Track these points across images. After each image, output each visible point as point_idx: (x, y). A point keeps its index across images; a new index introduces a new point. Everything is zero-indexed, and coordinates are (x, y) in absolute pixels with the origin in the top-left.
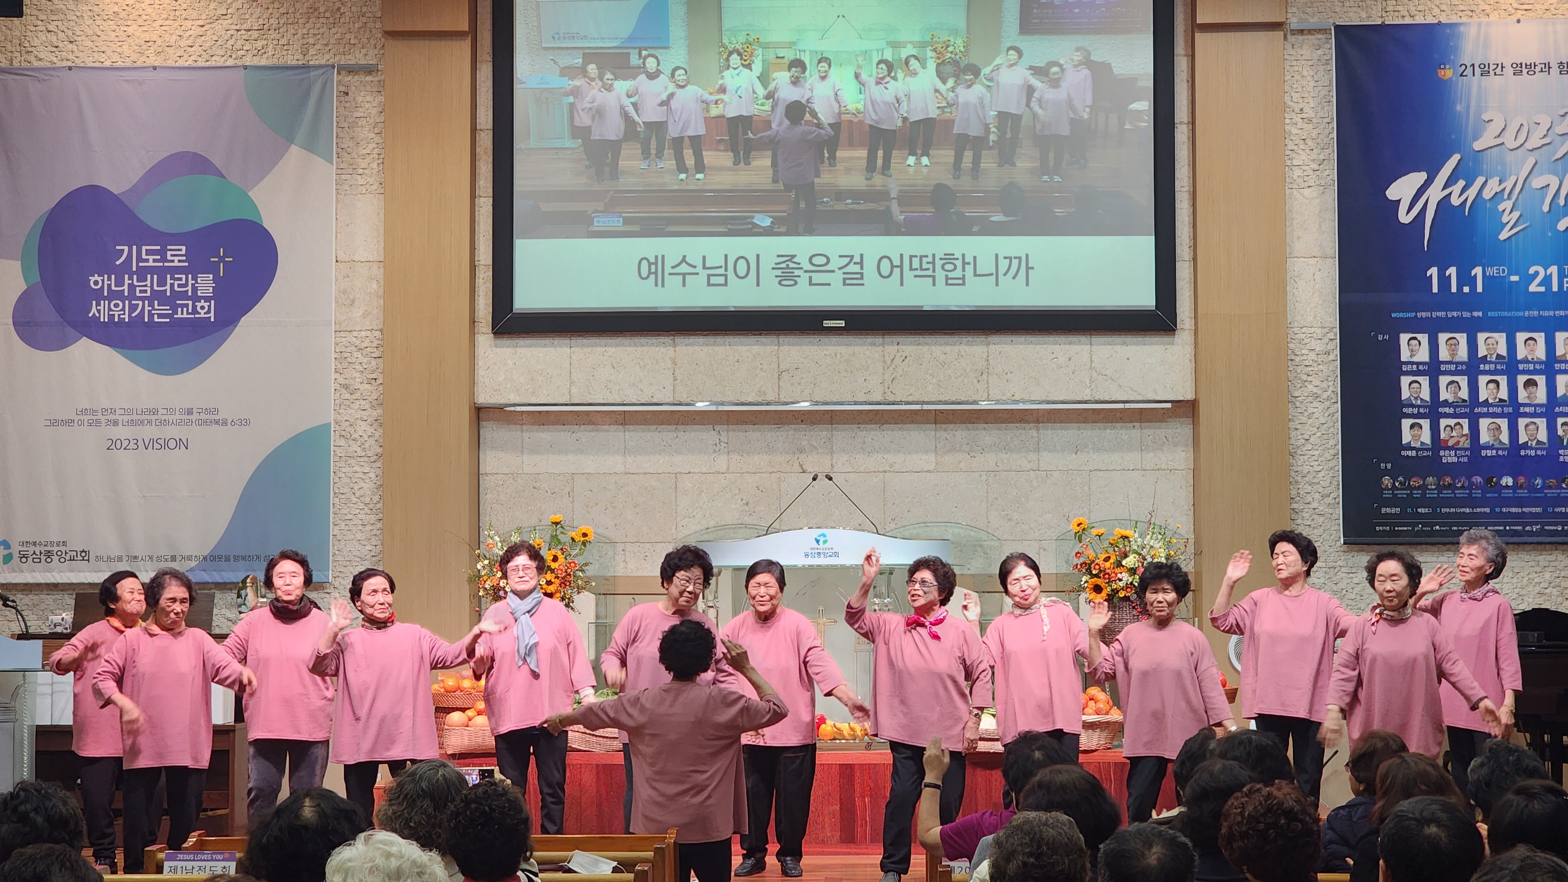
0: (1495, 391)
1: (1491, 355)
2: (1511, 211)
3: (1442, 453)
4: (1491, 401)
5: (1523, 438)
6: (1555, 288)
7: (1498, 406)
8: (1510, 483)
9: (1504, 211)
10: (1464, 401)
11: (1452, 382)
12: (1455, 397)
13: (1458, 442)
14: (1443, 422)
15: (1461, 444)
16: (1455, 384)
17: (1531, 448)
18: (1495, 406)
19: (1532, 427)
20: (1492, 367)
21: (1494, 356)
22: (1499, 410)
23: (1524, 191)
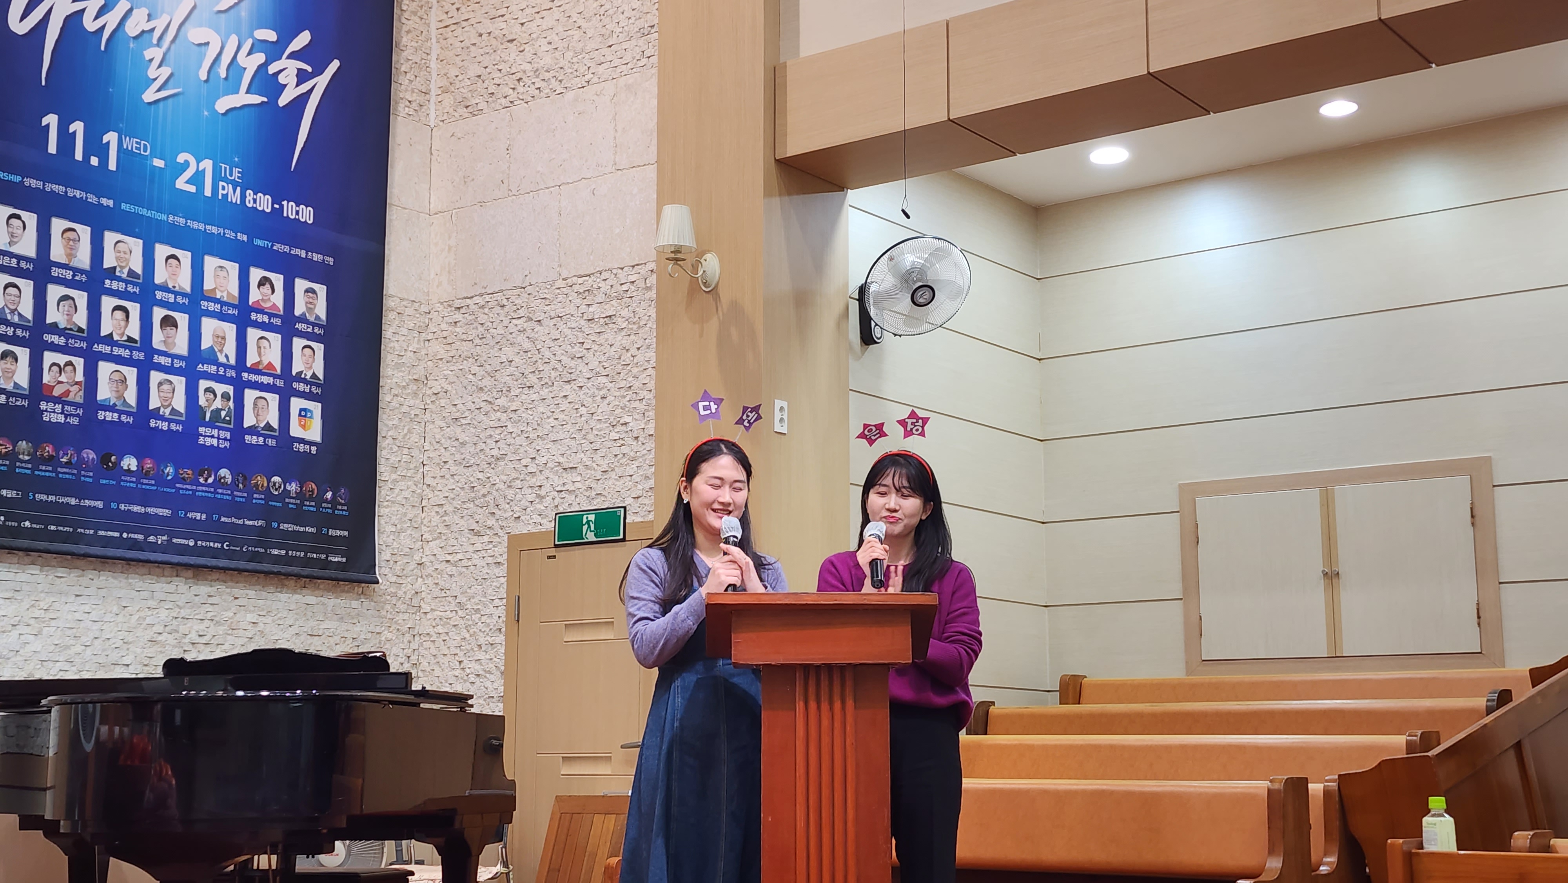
0: (123, 323)
1: (122, 267)
2: (160, 66)
3: (43, 406)
4: (116, 337)
5: (154, 403)
6: (208, 192)
7: (125, 347)
8: (134, 468)
9: (151, 60)
10: (80, 330)
11: (66, 298)
12: (69, 320)
13: (68, 392)
14: (49, 357)
15: (72, 395)
16: (71, 301)
17: (163, 419)
18: (120, 346)
19: (166, 387)
20: (122, 286)
21: (126, 271)
22: (125, 353)
23: (177, 41)
